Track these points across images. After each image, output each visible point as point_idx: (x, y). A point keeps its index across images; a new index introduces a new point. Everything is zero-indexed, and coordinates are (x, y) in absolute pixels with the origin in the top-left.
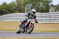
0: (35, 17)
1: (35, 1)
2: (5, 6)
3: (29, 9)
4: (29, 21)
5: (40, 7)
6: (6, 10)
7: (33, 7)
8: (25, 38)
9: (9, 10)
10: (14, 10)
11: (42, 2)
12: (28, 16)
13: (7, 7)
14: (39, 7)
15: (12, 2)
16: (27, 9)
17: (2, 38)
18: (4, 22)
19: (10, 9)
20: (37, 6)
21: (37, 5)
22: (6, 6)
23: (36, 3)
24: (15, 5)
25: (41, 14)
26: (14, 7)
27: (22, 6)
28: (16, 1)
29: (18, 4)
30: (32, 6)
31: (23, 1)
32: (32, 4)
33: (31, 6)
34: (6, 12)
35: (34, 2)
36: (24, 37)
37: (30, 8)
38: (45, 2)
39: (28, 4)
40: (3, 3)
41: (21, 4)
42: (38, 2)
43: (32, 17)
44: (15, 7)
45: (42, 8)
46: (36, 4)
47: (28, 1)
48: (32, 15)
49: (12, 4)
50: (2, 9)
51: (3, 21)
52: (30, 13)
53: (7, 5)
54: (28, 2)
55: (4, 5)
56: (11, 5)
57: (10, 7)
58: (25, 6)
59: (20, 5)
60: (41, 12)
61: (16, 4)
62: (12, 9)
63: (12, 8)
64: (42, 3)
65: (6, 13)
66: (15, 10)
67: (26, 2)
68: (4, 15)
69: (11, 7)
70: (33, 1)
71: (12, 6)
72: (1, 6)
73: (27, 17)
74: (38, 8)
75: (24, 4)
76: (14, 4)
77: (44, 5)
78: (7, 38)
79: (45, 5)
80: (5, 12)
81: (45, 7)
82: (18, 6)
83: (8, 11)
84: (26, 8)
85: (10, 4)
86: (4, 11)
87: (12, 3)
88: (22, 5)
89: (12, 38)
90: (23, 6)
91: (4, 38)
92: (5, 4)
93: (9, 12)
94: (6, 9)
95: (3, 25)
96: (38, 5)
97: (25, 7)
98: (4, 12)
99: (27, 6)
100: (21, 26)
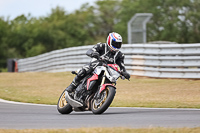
0: (120, 60)
1: (161, 5)
2: (58, 19)
3: (140, 30)
4: (98, 71)
5: (179, 23)
6: (62, 34)
7: (156, 22)
8: (129, 131)
9: (73, 35)
10: (92, 35)
11: (186, 6)
12: (96, 57)
13: (67, 23)
14: (175, 25)
15: (84, 6)
16: (136, 30)
17: (51, 129)
18: (56, 75)
19: (76, 31)
20: (167, 19)
21: (170, 18)
22: (63, 19)
23: (166, 11)
24: (92, 18)
25: (183, 48)
26: (92, 25)
27: (115, 21)
28: (98, 3)
29: (103, 14)
30: (151, 19)
31: (122, 5)
32: (151, 15)
33: (147, 20)
34: (64, 40)
35: (159, 7)
36: (123, 127)
37: (144, 27)
38: (196, 7)
39: (136, 12)
40: (53, 10)
41: (114, 14)
42: (171, 8)
43: (111, 60)
44: (95, 23)
45: (187, 28)
46: (164, 15)
47: (137, 4)
48: (112, 54)
49: (83, 12)
50: (50, 31)
51: (54, 71)
52: (104, 46)
53: (67, 16)
54: (137, 7)
55: (56, 17)
56: (80, 16)
57: (76, 25)
58: (125, 21)
59: (112, 16)
60: (183, 40)
61: (97, 13)
62: (83, 32)
63: (82, 27)
64: (184, 8)
65: (63, 43)
66: (95, 33)
67: (131, 7)
68: (58, 51)
69: (79, 22)
70: (155, 4)
71: (82, 20)
72: (46, 19)
73: (94, 59)
74: (170, 27)
75: (123, 13)
76: (90, 14)
77: (193, 18)
78: (67, 130)
79: (196, 16)
80: (60, 40)
81: (195, 23)
82: (105, 22)
83: (68, 37)
84: (132, 26)
85: (78, 12)
86: (54, 36)
87: (85, 10)
88: (118, 18)
89: (84, 129)
90: (120, 21)
91: (56, 129)
92: (58, 14)
93: (72, 42)
94: (62, 29)
95: (55, 85)
96: (170, 15)
97: (126, 25)
98: (56, 42)
99: (133, 19)
100: (74, 88)
